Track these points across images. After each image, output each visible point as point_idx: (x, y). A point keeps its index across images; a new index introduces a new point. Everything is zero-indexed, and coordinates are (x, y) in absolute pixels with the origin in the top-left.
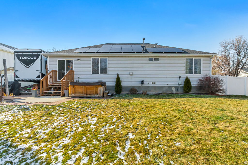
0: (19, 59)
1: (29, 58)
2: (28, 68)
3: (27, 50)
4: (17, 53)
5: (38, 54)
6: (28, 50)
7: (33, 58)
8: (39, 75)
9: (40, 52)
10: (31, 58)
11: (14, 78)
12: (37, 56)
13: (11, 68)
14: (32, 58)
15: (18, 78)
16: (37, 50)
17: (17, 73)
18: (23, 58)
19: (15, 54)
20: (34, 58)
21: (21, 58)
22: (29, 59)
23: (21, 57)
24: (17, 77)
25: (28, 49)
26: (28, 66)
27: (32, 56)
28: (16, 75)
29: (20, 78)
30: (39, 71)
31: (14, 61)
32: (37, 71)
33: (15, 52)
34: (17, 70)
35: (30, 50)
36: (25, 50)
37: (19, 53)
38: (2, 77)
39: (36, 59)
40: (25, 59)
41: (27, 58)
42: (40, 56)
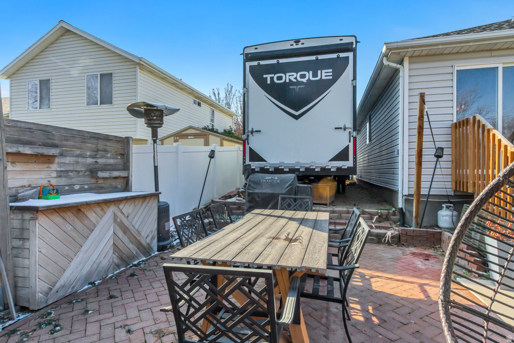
0: (262, 83)
1: (303, 76)
2: (297, 117)
3: (295, 46)
4: (255, 63)
5: (342, 55)
6: (300, 46)
7: (319, 78)
8: (348, 146)
9: (348, 48)
10: (309, 75)
11: (244, 159)
12: (338, 67)
13: (190, 128)
14: (315, 75)
15: (261, 159)
16: (337, 41)
17: (255, 143)
18: (280, 78)
19: (248, 64)
20: (325, 74)
21: (272, 78)
22: (304, 80)
23: (268, 77)
24: (255, 156)
25: (297, 42)
26: (297, 111)
27: (315, 67)
28: (250, 149)
29: (265, 161)
30: (345, 129)
31: (244, 94)
32: (336, 128)
33: (248, 58)
34: (254, 130)
35: (308, 44)
36: (287, 46)
37: (262, 63)
38: (209, 156)
39: (331, 77)
40: (287, 81)
41: (296, 78)
42: (348, 63)
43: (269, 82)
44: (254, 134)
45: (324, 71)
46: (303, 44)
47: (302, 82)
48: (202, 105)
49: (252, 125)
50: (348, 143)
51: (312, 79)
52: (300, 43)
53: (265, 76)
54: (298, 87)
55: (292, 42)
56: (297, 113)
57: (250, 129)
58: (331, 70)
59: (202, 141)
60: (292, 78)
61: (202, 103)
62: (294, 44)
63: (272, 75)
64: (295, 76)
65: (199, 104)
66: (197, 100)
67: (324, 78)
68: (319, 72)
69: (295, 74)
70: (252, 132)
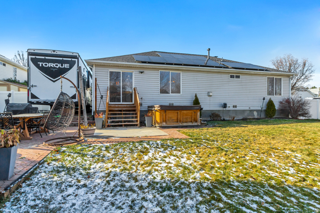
0: (37, 66)
1: (57, 65)
2: (54, 81)
3: (53, 53)
4: (34, 57)
5: (73, 59)
6: (55, 53)
7: (64, 67)
8: (75, 94)
9: (75, 57)
10: (59, 65)
11: (28, 98)
14: (62, 65)
15: (37, 98)
16: (71, 54)
17: (34, 91)
18: (46, 65)
19: (30, 57)
20: (66, 66)
21: (42, 65)
22: (57, 67)
23: (41, 63)
24: (33, 96)
25: (54, 51)
26: (54, 79)
28: (32, 94)
29: (39, 99)
30: (74, 87)
31: (28, 69)
32: (70, 87)
33: (30, 54)
34: (33, 85)
35: (59, 53)
36: (49, 52)
37: (37, 57)
38: (8, 96)
39: (69, 67)
40: (50, 66)
41: (53, 66)
42: (75, 63)
43: (41, 66)
44: (33, 87)
45: (66, 65)
46: (56, 52)
47: (56, 68)
49: (32, 83)
50: (76, 93)
51: (60, 67)
52: (55, 52)
53: (38, 63)
54: (55, 69)
55: (52, 51)
56: (54, 80)
57: (31, 85)
58: (69, 65)
60: (52, 65)
61: (6, 64)
62: (53, 52)
63: (42, 63)
64: (53, 65)
65: (4, 65)
66: (3, 62)
67: (66, 67)
68: (64, 64)
69: (53, 64)
70: (32, 86)
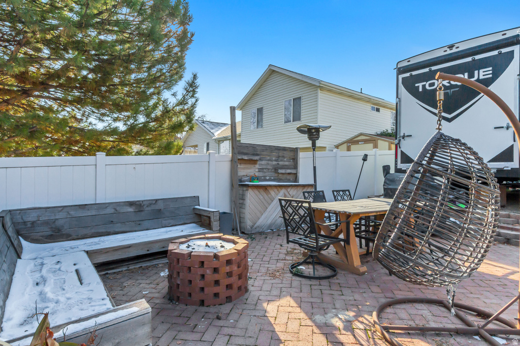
0: (413, 92)
2: (449, 120)
3: (449, 52)
4: (408, 75)
5: (504, 50)
6: (454, 50)
7: (475, 78)
8: (511, 147)
9: (514, 41)
11: (396, 161)
13: (361, 134)
14: (471, 76)
15: (411, 161)
16: (499, 37)
18: (432, 85)
19: (401, 77)
20: (483, 73)
21: (424, 86)
23: (420, 85)
25: (451, 47)
26: (450, 114)
27: (471, 68)
28: (402, 152)
30: (507, 128)
31: (397, 104)
32: (495, 128)
33: (401, 71)
34: (406, 135)
35: (463, 47)
36: (441, 53)
37: (414, 73)
39: (491, 76)
41: (449, 83)
42: (513, 57)
43: (421, 90)
44: (406, 138)
45: (481, 71)
46: (458, 48)
47: (456, 85)
48: (381, 110)
49: (403, 131)
50: (513, 143)
52: (454, 48)
53: (416, 85)
54: (452, 90)
55: (446, 48)
56: (449, 116)
57: (402, 135)
58: (491, 68)
59: (371, 145)
61: (381, 108)
62: (448, 49)
63: (424, 83)
65: (378, 110)
66: (376, 107)
67: (482, 77)
68: (476, 72)
70: (404, 137)
